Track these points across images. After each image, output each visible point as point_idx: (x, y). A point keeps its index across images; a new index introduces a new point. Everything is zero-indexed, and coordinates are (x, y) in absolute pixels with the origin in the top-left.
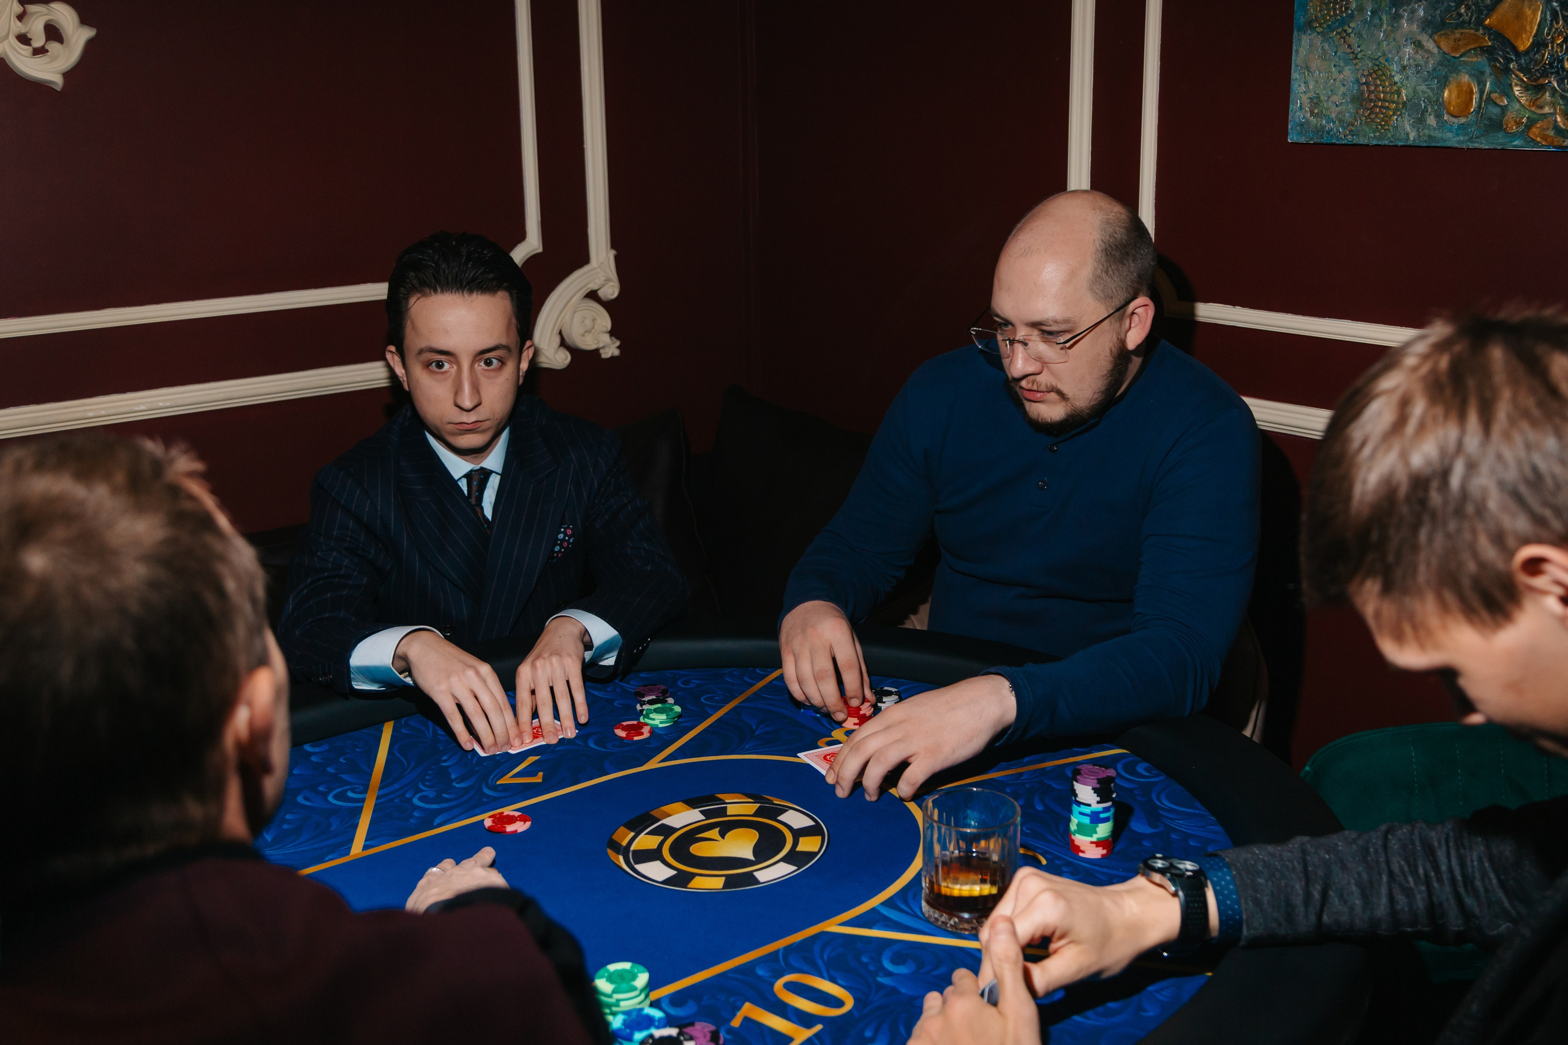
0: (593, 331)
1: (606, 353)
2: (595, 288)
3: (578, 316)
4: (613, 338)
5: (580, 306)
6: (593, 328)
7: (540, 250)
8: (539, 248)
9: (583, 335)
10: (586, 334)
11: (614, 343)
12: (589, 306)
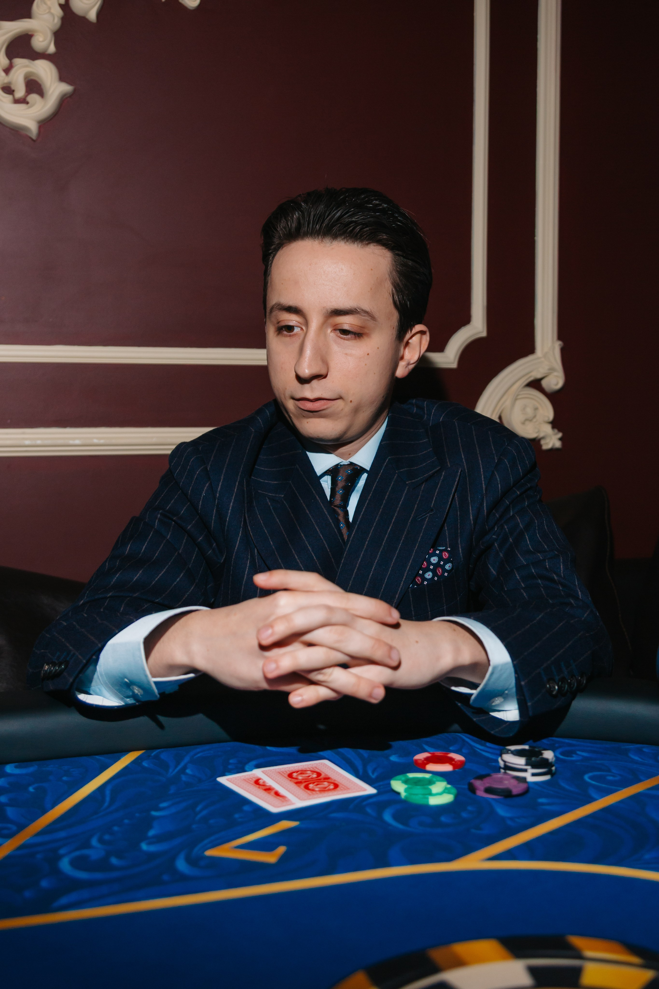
0: (534, 420)
1: (547, 444)
2: (539, 376)
3: (519, 404)
4: (556, 431)
5: (522, 393)
6: (535, 417)
7: (484, 334)
8: (483, 332)
9: (523, 423)
10: (527, 423)
11: (556, 434)
12: (530, 394)
